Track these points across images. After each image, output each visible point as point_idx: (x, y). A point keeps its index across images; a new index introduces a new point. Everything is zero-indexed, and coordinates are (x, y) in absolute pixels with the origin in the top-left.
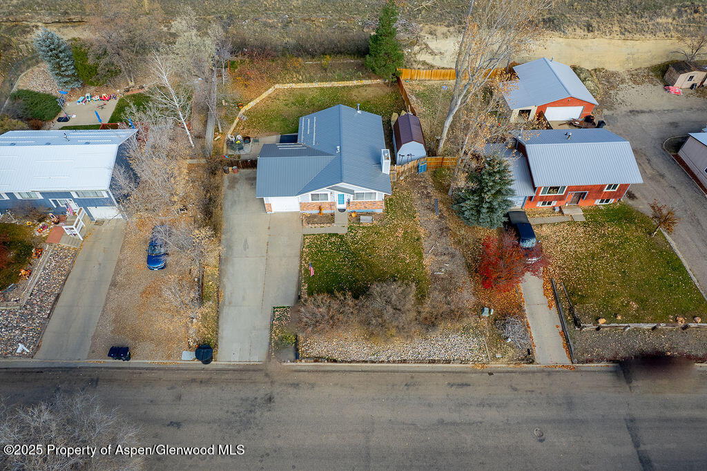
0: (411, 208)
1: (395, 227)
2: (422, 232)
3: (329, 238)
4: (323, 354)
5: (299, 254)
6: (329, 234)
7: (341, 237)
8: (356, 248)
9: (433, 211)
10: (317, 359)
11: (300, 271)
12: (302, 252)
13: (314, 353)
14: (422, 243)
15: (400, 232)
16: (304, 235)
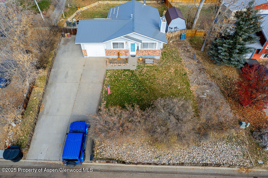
0: (177, 57)
1: (169, 67)
2: (187, 70)
3: (124, 72)
4: (114, 156)
5: (102, 81)
6: (124, 70)
7: (132, 72)
8: (142, 79)
9: (193, 59)
10: (109, 160)
11: (102, 92)
12: (104, 80)
13: (107, 155)
14: (188, 77)
15: (172, 70)
16: (107, 70)
